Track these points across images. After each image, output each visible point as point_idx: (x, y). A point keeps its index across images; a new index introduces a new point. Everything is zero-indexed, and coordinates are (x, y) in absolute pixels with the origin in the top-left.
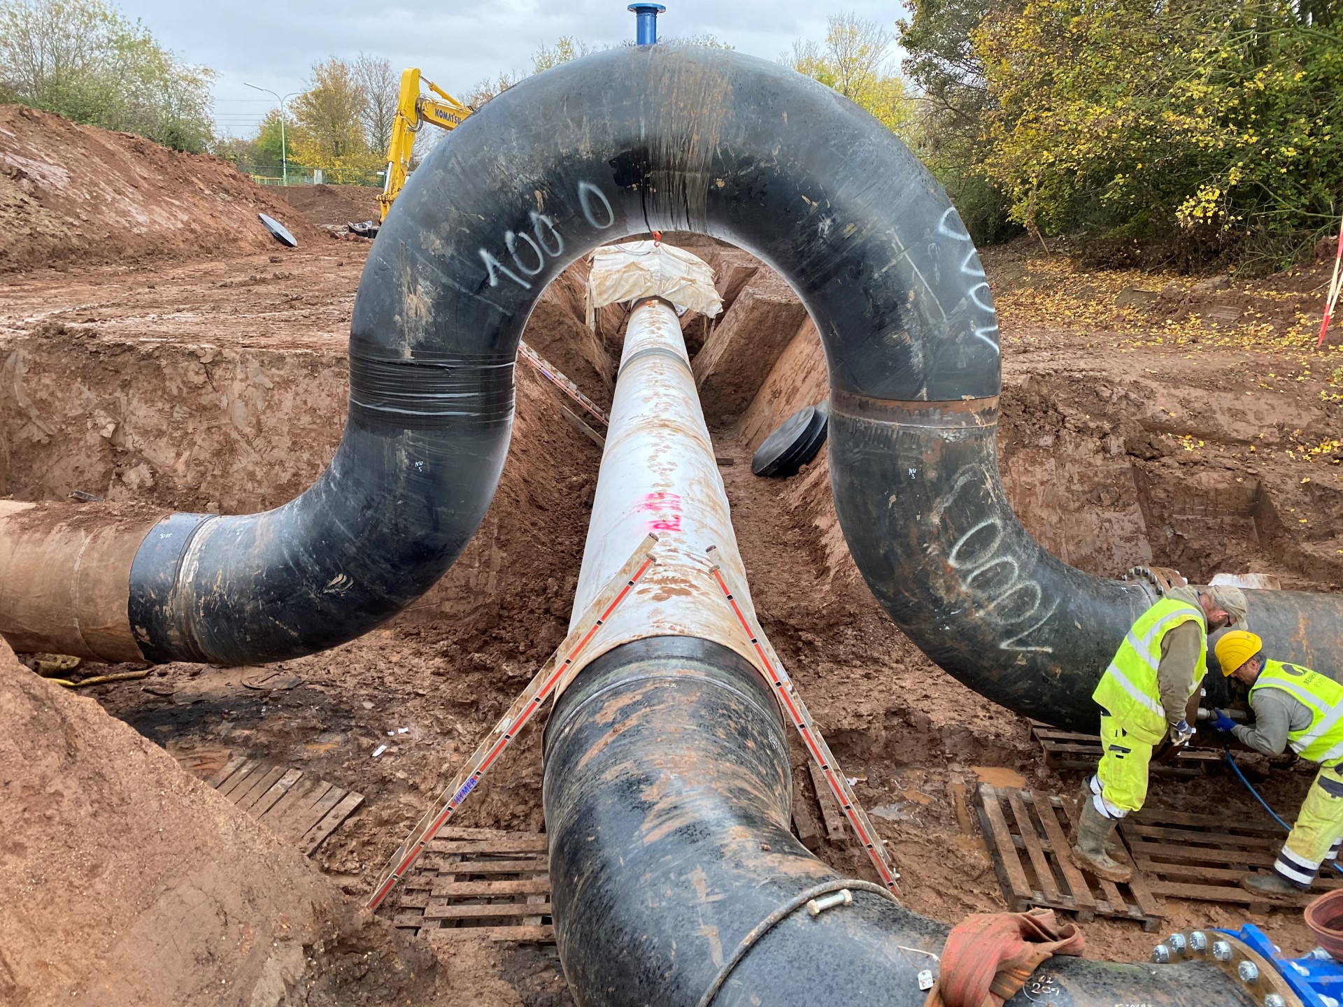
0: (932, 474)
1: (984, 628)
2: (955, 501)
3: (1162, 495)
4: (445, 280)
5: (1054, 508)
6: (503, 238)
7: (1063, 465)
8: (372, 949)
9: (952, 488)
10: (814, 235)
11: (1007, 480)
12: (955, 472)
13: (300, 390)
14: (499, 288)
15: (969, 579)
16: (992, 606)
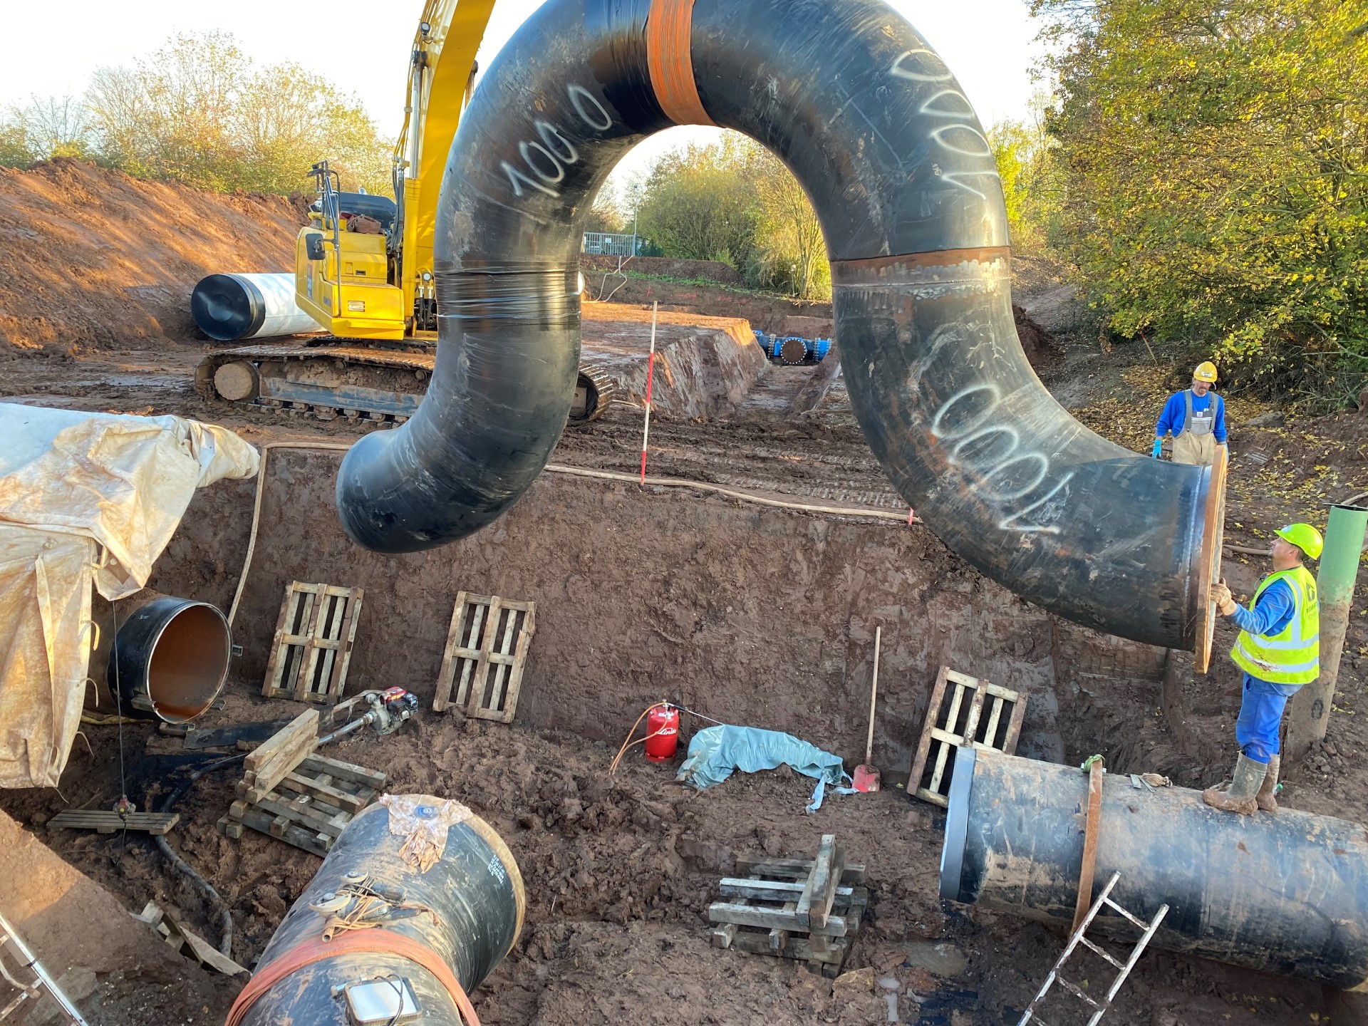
0: (905, 336)
1: (978, 505)
2: (933, 363)
4: (481, 196)
6: (518, 148)
9: (929, 349)
10: (766, 98)
12: (931, 331)
14: (525, 197)
15: (957, 449)
16: (984, 480)
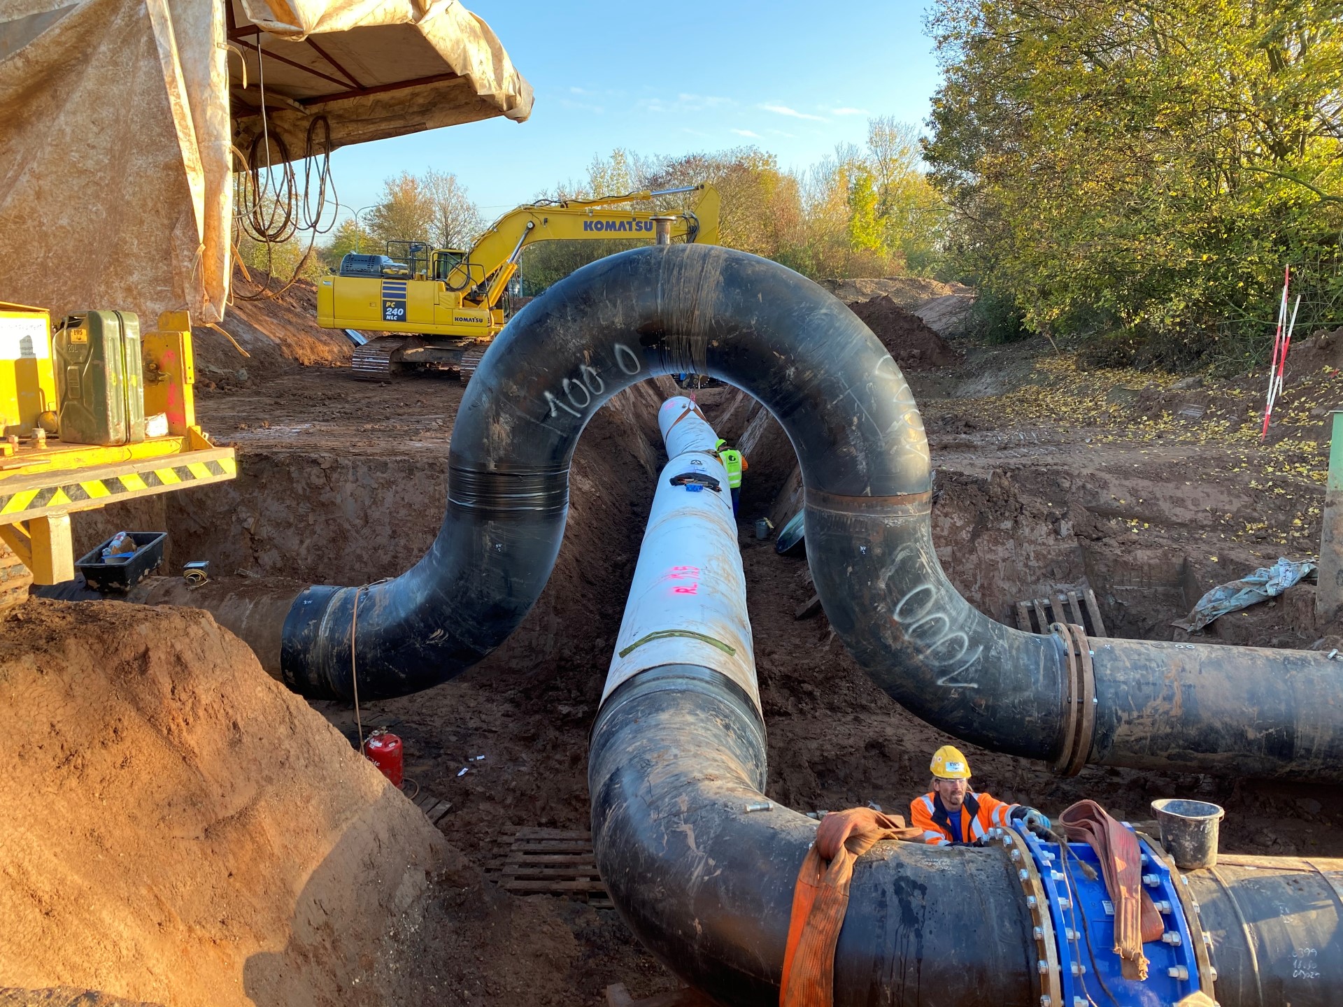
0: (878, 551)
1: (924, 668)
2: (896, 571)
3: (1104, 569)
4: (519, 413)
5: (1014, 581)
6: (561, 383)
7: (1021, 545)
8: (468, 885)
9: (893, 561)
10: (783, 379)
11: (974, 557)
12: (895, 549)
13: (399, 489)
14: (558, 418)
15: (910, 630)
16: (929, 651)
